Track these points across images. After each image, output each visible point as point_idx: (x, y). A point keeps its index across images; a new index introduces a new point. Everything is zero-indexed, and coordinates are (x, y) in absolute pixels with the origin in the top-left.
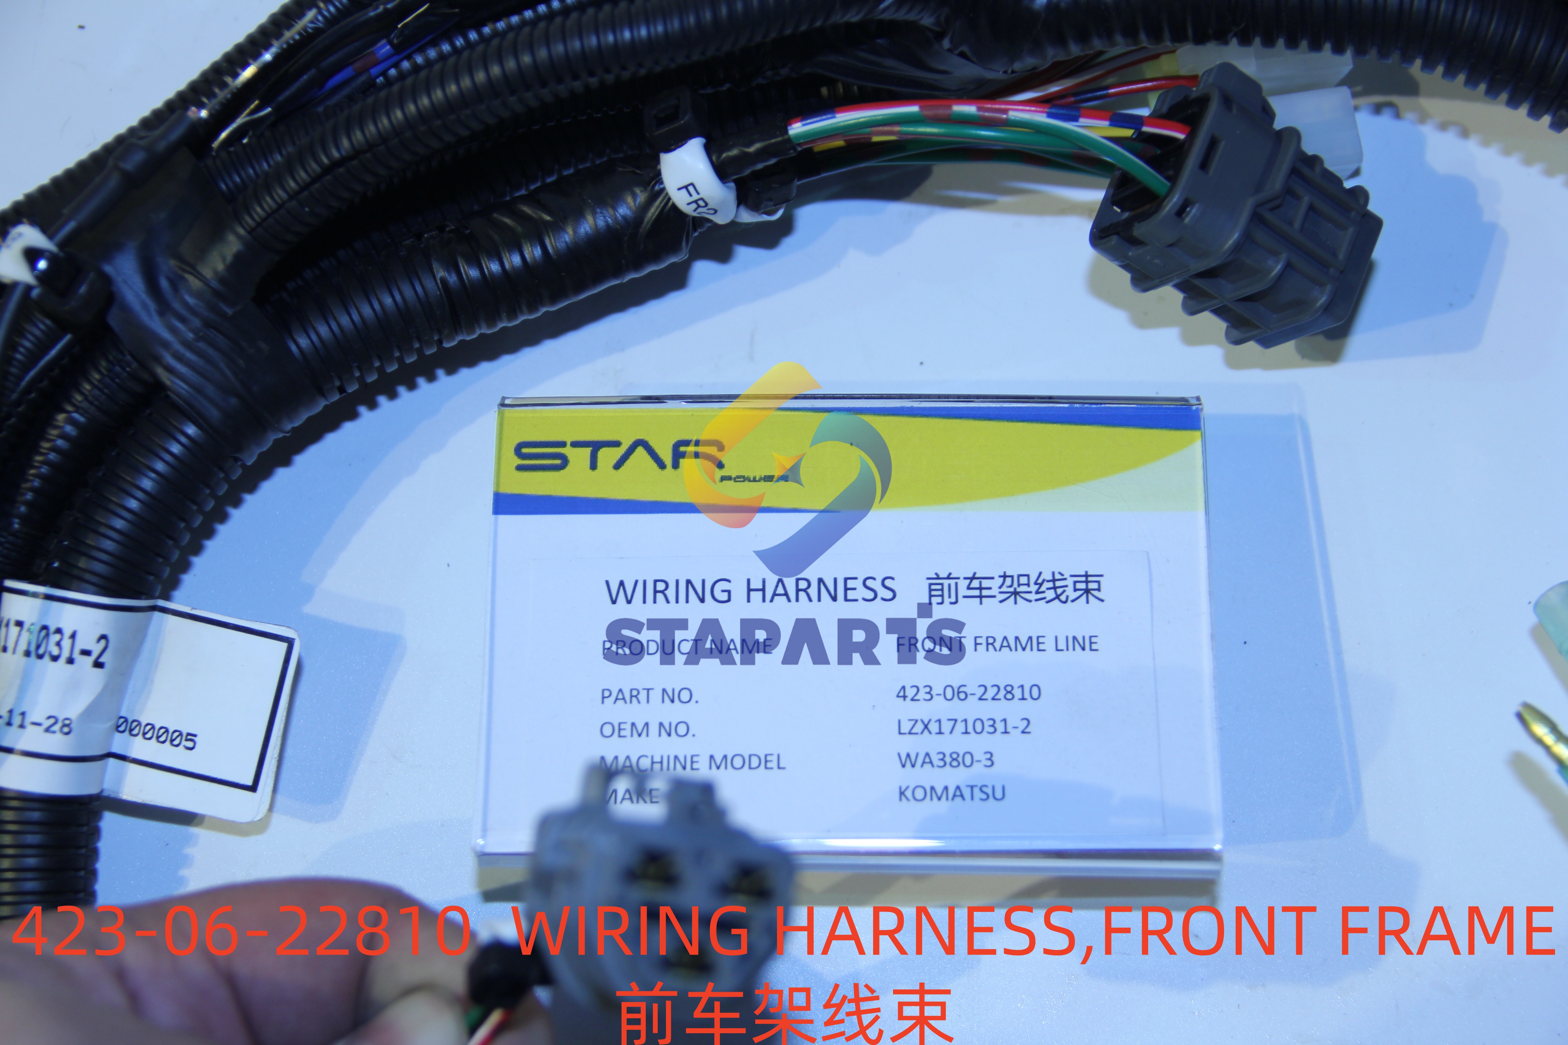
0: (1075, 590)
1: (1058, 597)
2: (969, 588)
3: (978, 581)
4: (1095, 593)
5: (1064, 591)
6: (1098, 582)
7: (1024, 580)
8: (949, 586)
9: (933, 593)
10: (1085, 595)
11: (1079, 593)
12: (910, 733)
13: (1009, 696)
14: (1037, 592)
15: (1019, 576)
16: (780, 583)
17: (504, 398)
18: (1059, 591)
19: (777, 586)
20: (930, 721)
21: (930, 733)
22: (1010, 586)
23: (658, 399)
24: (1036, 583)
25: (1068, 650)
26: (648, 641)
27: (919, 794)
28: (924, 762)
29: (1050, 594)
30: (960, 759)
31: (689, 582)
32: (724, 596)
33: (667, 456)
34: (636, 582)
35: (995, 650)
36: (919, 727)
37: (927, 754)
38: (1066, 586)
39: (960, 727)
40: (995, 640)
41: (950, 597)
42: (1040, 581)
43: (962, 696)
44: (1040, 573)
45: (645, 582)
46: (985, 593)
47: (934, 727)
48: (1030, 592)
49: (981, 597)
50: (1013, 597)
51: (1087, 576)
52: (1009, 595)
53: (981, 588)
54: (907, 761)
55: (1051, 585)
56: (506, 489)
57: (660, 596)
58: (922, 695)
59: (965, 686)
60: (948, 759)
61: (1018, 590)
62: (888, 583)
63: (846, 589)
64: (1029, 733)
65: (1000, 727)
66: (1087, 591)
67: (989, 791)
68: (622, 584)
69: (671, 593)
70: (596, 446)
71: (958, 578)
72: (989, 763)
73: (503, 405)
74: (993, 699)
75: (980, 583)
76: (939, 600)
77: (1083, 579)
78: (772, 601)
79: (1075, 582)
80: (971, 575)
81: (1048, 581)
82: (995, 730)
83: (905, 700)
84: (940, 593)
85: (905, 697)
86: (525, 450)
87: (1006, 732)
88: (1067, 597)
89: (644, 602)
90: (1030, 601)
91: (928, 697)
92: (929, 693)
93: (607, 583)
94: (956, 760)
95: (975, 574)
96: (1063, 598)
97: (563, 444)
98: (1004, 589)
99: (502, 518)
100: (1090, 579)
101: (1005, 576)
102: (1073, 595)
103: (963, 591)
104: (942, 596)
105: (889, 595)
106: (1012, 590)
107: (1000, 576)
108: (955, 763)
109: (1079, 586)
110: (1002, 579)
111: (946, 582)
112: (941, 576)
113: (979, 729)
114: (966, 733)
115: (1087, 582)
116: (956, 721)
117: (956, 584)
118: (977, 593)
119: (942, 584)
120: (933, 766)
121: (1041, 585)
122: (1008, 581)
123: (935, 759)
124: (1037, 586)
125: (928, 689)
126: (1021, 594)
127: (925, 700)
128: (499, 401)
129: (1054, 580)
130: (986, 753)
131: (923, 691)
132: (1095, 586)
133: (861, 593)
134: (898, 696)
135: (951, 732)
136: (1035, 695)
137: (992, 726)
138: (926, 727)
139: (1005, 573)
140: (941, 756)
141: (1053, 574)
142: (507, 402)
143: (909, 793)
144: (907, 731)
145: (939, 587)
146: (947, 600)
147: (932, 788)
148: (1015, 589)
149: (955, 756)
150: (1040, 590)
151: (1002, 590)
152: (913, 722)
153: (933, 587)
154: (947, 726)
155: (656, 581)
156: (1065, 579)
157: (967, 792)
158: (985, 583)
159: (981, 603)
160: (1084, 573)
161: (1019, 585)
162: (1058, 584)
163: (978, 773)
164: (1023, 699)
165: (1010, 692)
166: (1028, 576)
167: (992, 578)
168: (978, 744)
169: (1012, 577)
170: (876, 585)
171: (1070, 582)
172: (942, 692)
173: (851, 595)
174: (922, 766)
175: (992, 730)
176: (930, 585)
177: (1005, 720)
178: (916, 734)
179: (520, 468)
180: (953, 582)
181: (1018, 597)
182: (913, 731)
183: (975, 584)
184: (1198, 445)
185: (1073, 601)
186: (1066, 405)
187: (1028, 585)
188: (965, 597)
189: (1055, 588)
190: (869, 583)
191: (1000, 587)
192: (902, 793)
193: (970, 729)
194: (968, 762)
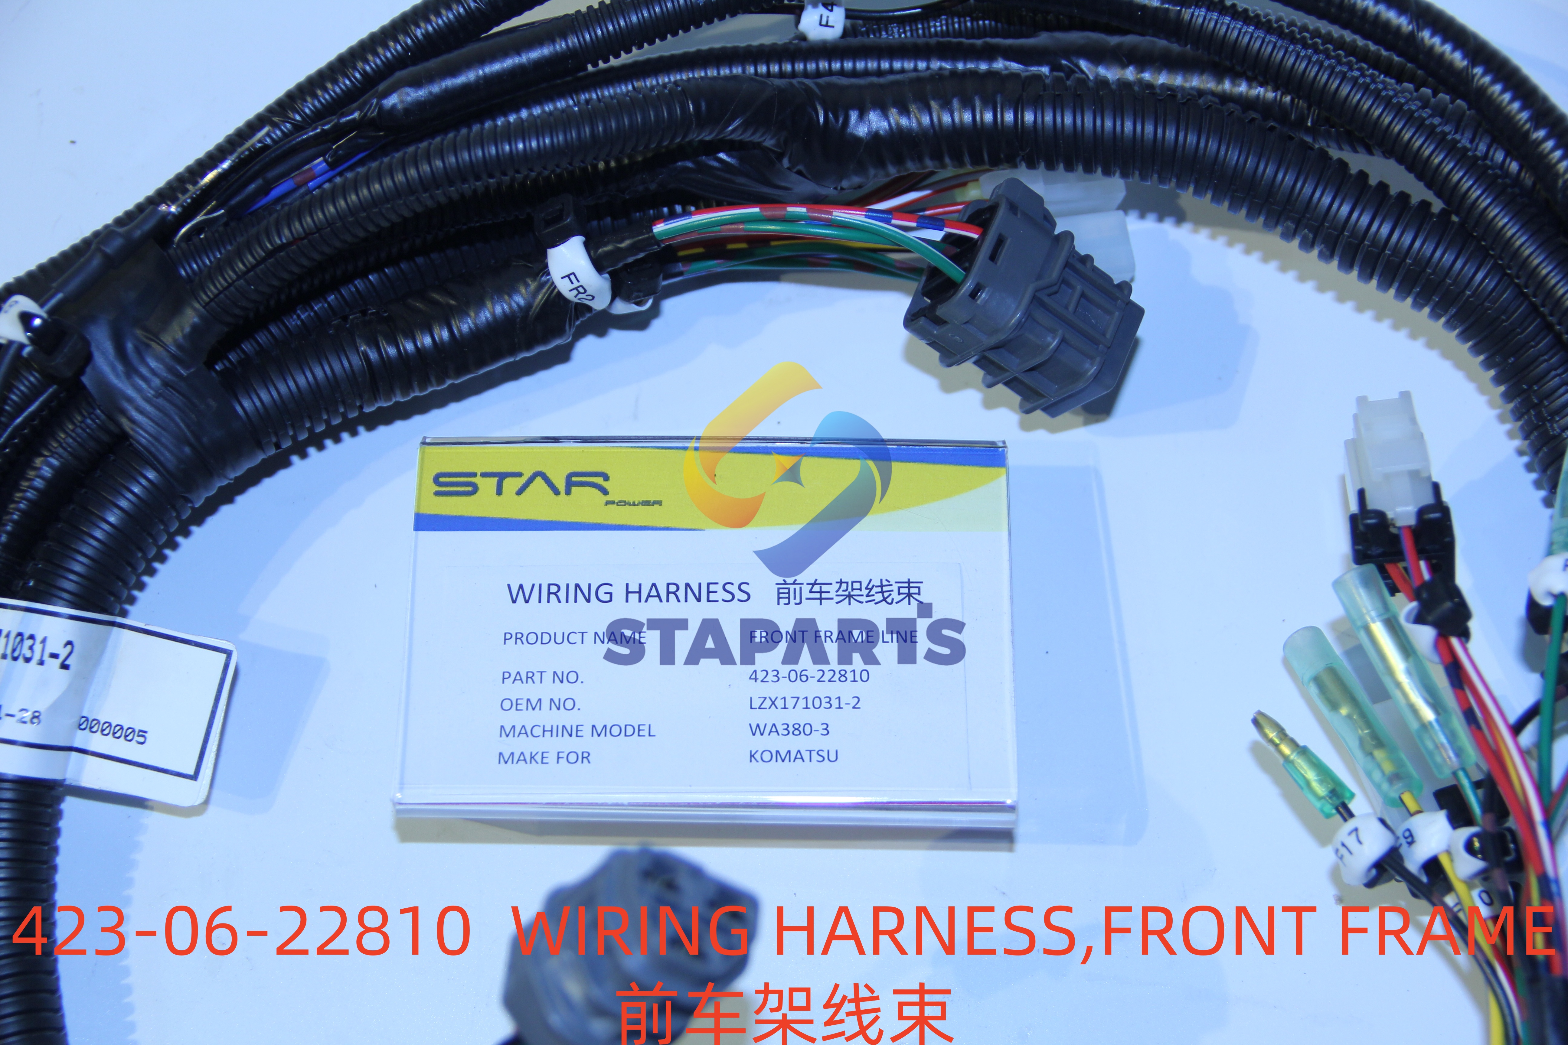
0: (899, 594)
1: (885, 599)
2: (811, 592)
3: (819, 586)
4: (915, 596)
5: (890, 595)
6: (919, 588)
7: (857, 585)
8: (795, 590)
9: (781, 595)
10: (907, 598)
11: (903, 596)
12: (760, 708)
13: (843, 679)
14: (868, 596)
15: (853, 582)
16: (654, 587)
17: (425, 438)
18: (886, 595)
19: (651, 589)
20: (777, 698)
21: (777, 708)
22: (846, 590)
23: (556, 440)
24: (867, 588)
25: (892, 642)
26: (542, 633)
27: (767, 756)
28: (771, 731)
29: (879, 597)
30: (801, 729)
31: (577, 586)
32: (607, 598)
33: (561, 485)
34: (533, 585)
35: (832, 642)
36: (768, 703)
37: (774, 725)
38: (892, 591)
39: (802, 703)
40: (832, 633)
41: (795, 599)
42: (870, 587)
43: (804, 678)
44: (871, 580)
45: (540, 586)
46: (824, 595)
47: (780, 703)
48: (862, 595)
49: (821, 599)
50: (848, 599)
51: (909, 582)
52: (844, 597)
53: (821, 592)
54: (757, 730)
55: (879, 589)
56: (427, 510)
57: (553, 597)
58: (770, 677)
59: (806, 670)
60: (791, 729)
61: (852, 593)
62: (743, 587)
63: (709, 592)
64: (859, 708)
65: (835, 703)
66: (909, 595)
67: (825, 754)
68: (521, 587)
69: (562, 594)
70: (501, 477)
71: (802, 584)
72: (825, 732)
73: (424, 443)
74: (830, 681)
75: (821, 587)
76: (786, 601)
77: (906, 585)
78: (646, 601)
79: (899, 588)
80: (813, 582)
81: (877, 587)
82: (831, 706)
83: (756, 681)
84: (787, 595)
85: (756, 679)
86: (442, 479)
87: (840, 708)
88: (893, 599)
89: (540, 602)
90: (862, 602)
91: (776, 679)
92: (776, 676)
93: (509, 586)
94: (798, 730)
95: (816, 580)
96: (889, 600)
97: (474, 475)
98: (840, 592)
99: (422, 533)
100: (912, 585)
101: (841, 583)
102: (897, 598)
103: (806, 594)
104: (789, 598)
105: (745, 597)
106: (847, 593)
107: (837, 583)
108: (797, 732)
109: (902, 590)
110: (839, 584)
111: (792, 587)
112: (788, 582)
113: (817, 704)
114: (807, 708)
115: (909, 588)
116: (798, 698)
117: (801, 588)
118: (818, 595)
119: (789, 589)
120: (778, 734)
121: (871, 589)
122: (844, 586)
123: (780, 729)
124: (868, 591)
125: (775, 673)
126: (854, 597)
127: (773, 681)
128: (420, 440)
129: (882, 586)
130: (822, 724)
131: (771, 674)
132: (916, 590)
133: (722, 595)
134: (750, 678)
135: (794, 708)
136: (865, 678)
137: (829, 702)
138: (773, 703)
139: (841, 580)
140: (786, 726)
141: (881, 580)
142: (428, 441)
143: (758, 756)
144: (758, 707)
145: (786, 591)
146: (792, 601)
147: (777, 752)
148: (849, 593)
149: (797, 726)
150: (870, 594)
151: (838, 593)
152: (763, 699)
153: (781, 591)
154: (790, 703)
155: (549, 585)
156: (891, 585)
157: (806, 756)
158: (824, 588)
159: (821, 604)
160: (907, 581)
161: (853, 590)
162: (885, 589)
163: (815, 741)
164: (855, 681)
165: (844, 676)
166: (860, 582)
167: (831, 584)
168: (816, 717)
169: (847, 583)
170: (734, 589)
171: (895, 587)
172: (788, 676)
173: (712, 597)
174: (769, 734)
175: (828, 705)
176: (779, 589)
177: (839, 698)
178: (766, 708)
179: (437, 494)
180: (797, 587)
181: (852, 599)
182: (762, 707)
183: (816, 588)
184: (1004, 477)
185: (897, 603)
186: (895, 447)
187: (860, 589)
188: (807, 599)
189: (882, 592)
190: (728, 587)
191: (837, 591)
192: (752, 756)
193: (810, 705)
194: (808, 731)
